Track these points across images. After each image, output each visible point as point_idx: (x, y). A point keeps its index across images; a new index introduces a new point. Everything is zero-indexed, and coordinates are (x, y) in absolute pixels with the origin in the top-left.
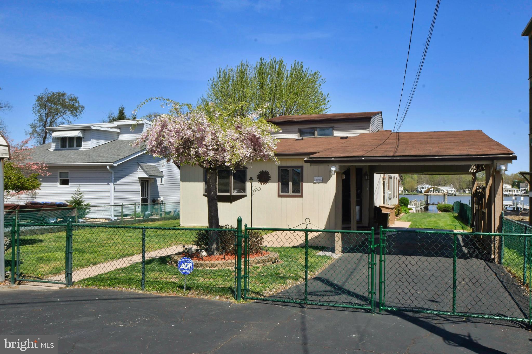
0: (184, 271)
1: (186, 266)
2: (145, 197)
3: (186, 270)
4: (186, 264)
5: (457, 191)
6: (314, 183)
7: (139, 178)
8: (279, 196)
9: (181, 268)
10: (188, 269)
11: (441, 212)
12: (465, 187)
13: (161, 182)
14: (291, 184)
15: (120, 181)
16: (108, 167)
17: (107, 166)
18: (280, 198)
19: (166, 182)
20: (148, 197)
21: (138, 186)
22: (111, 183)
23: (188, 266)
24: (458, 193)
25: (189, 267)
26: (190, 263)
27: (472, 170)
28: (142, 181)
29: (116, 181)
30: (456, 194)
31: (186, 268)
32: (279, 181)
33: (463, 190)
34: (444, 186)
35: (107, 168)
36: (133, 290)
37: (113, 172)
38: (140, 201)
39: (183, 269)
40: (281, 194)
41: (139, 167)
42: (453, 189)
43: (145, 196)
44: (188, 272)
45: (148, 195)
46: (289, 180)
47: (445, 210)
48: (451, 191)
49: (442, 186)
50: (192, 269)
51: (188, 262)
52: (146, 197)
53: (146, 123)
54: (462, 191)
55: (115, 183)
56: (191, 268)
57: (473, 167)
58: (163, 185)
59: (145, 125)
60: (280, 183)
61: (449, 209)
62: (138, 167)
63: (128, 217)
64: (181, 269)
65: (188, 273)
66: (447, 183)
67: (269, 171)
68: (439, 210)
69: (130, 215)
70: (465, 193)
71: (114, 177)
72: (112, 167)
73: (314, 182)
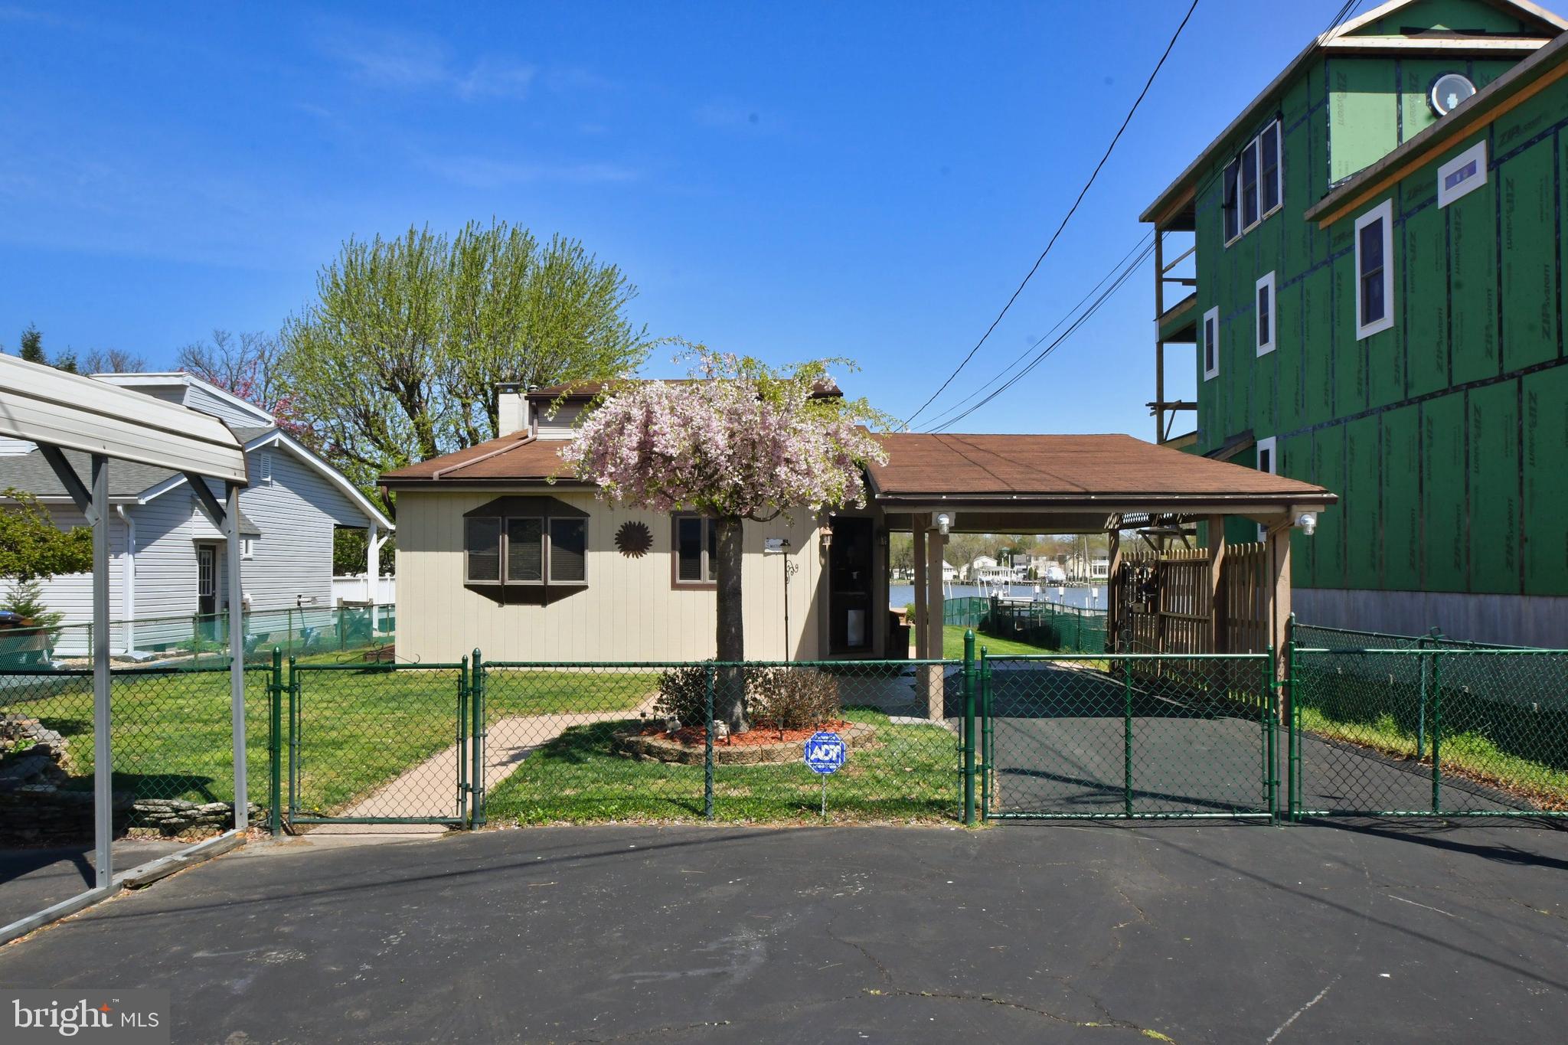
0: (821, 766)
1: (827, 754)
2: (206, 595)
3: (827, 762)
4: (825, 747)
6: (766, 555)
7: (195, 541)
8: (675, 586)
9: (813, 757)
10: (831, 761)
13: (246, 552)
14: (705, 556)
15: (149, 548)
16: (120, 508)
17: (116, 505)
18: (678, 592)
19: (258, 553)
20: (214, 594)
21: (190, 562)
22: (125, 554)
23: (831, 752)
25: (833, 755)
26: (837, 744)
27: (1110, 523)
28: (202, 547)
29: (138, 551)
31: (827, 758)
32: (674, 548)
35: (116, 511)
36: (678, 821)
37: (132, 522)
38: (197, 605)
39: (818, 760)
40: (679, 581)
41: (197, 510)
43: (208, 593)
44: (833, 766)
45: (214, 588)
46: (702, 546)
50: (842, 760)
51: (832, 744)
52: (210, 595)
53: (192, 385)
55: (137, 555)
56: (838, 756)
57: (1114, 517)
58: (250, 559)
59: (188, 389)
60: (678, 554)
62: (192, 510)
63: (169, 652)
64: (811, 761)
65: (831, 770)
67: (647, 522)
69: (172, 645)
71: (136, 538)
72: (130, 507)
73: (766, 551)
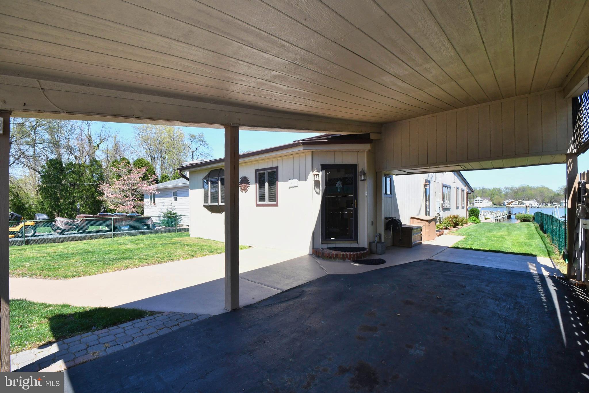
5: (540, 204)
11: (520, 221)
12: (547, 202)
18: (258, 208)
24: (541, 206)
30: (539, 207)
32: (256, 182)
33: (546, 204)
34: (528, 201)
40: (258, 203)
42: (537, 203)
46: (266, 181)
47: (525, 220)
48: (534, 205)
49: (526, 200)
54: (544, 204)
61: (529, 219)
66: (530, 198)
68: (518, 219)
70: (548, 205)
